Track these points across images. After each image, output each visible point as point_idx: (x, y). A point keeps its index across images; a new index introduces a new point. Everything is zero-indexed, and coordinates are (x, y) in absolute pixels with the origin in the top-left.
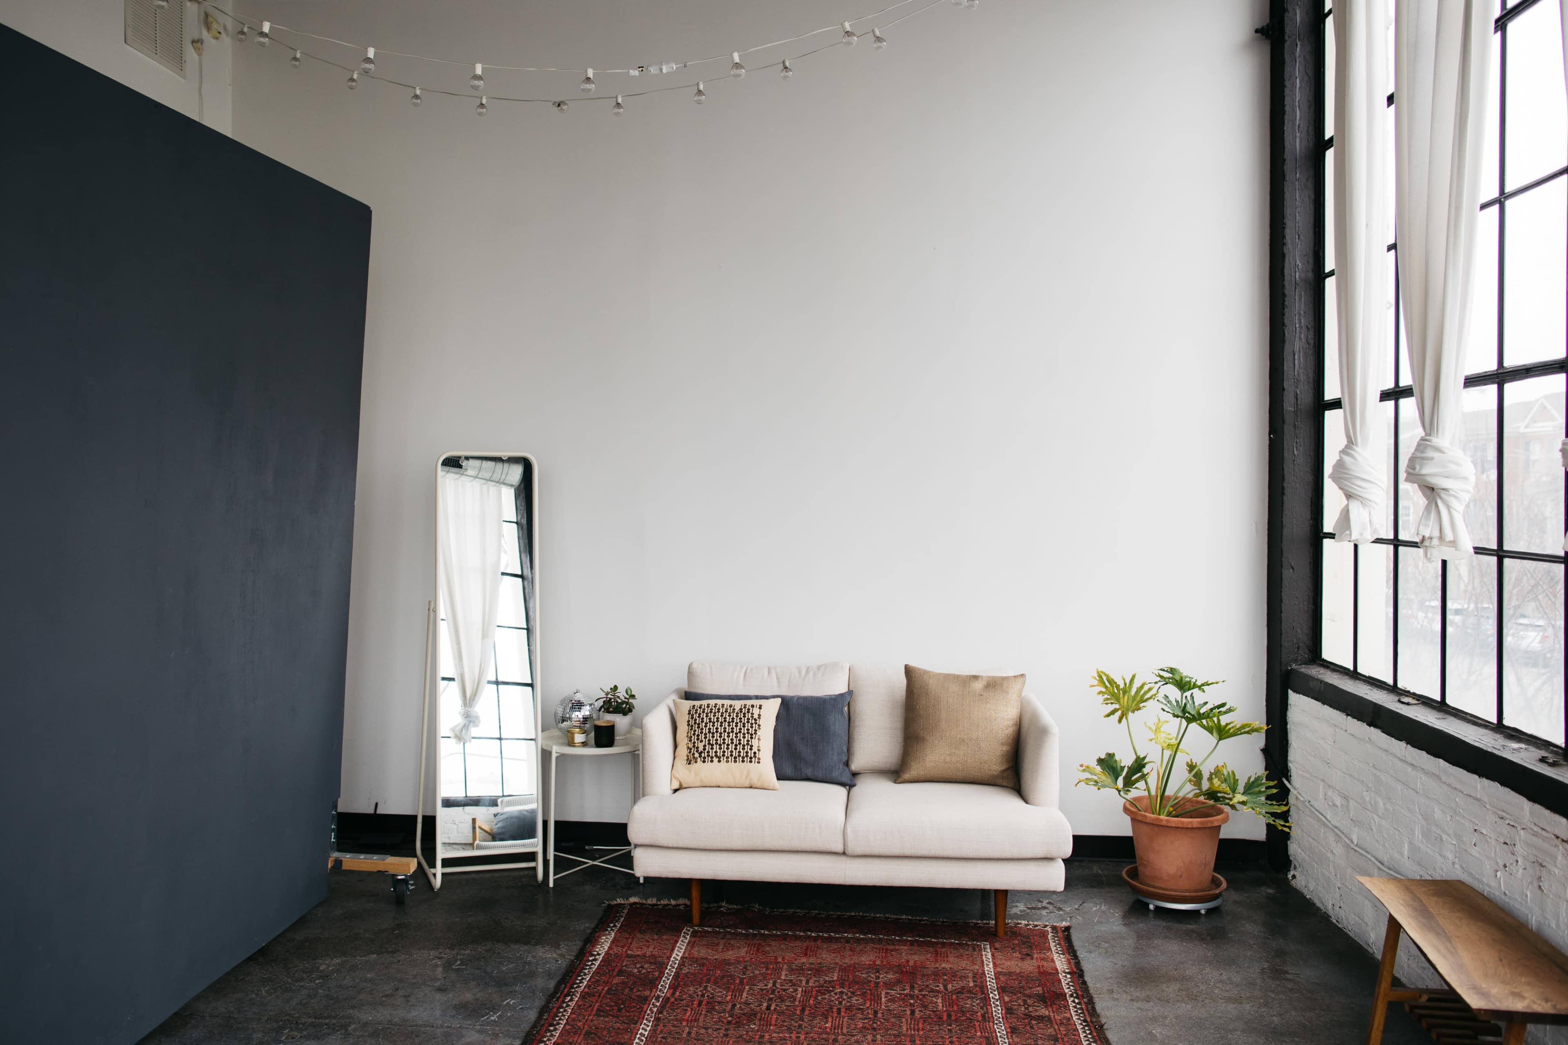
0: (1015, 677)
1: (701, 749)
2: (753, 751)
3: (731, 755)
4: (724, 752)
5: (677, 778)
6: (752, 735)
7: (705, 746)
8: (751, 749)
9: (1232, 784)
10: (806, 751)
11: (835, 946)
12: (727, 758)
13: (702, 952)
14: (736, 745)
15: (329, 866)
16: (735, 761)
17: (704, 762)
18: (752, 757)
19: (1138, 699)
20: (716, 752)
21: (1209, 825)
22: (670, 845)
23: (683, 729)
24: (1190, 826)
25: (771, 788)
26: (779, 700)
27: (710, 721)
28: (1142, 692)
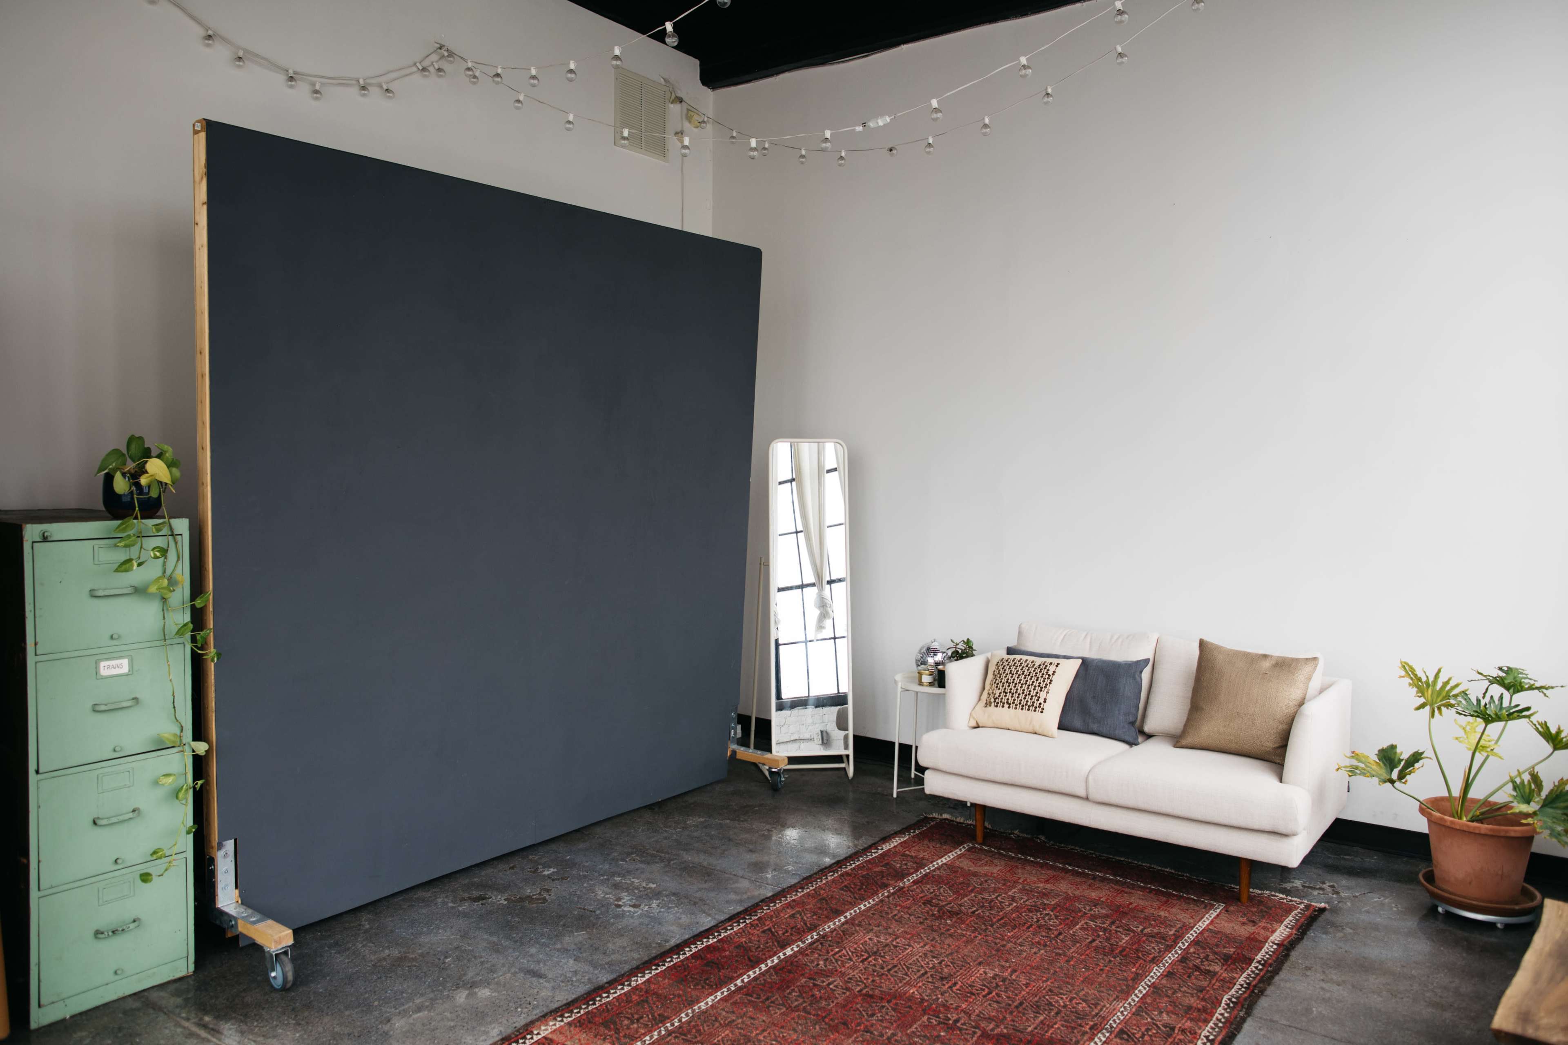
0: (1307, 659)
1: (997, 696)
2: (1039, 702)
3: (1020, 703)
4: (1014, 700)
5: (974, 718)
6: (1042, 688)
7: (1000, 693)
8: (1038, 700)
9: (1527, 794)
10: (1094, 708)
11: (1078, 880)
12: (1016, 705)
13: (966, 864)
14: (1026, 695)
15: (728, 755)
16: (1022, 709)
17: (997, 706)
18: (1039, 708)
19: (1444, 694)
20: (1008, 699)
21: (1502, 834)
22: (948, 771)
23: (990, 676)
24: (1477, 831)
25: (1050, 735)
26: (1080, 661)
27: (1010, 673)
28: (1448, 688)
